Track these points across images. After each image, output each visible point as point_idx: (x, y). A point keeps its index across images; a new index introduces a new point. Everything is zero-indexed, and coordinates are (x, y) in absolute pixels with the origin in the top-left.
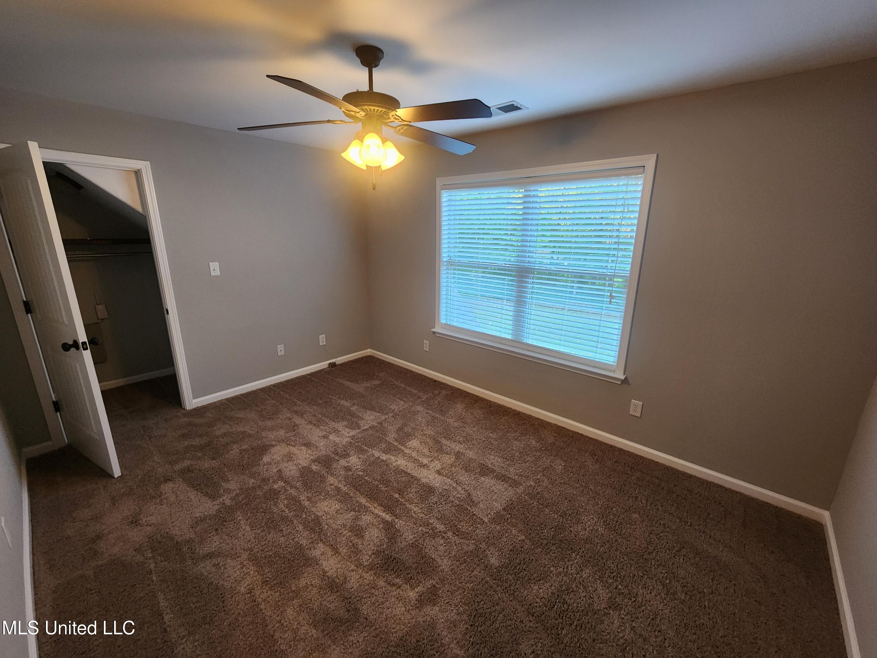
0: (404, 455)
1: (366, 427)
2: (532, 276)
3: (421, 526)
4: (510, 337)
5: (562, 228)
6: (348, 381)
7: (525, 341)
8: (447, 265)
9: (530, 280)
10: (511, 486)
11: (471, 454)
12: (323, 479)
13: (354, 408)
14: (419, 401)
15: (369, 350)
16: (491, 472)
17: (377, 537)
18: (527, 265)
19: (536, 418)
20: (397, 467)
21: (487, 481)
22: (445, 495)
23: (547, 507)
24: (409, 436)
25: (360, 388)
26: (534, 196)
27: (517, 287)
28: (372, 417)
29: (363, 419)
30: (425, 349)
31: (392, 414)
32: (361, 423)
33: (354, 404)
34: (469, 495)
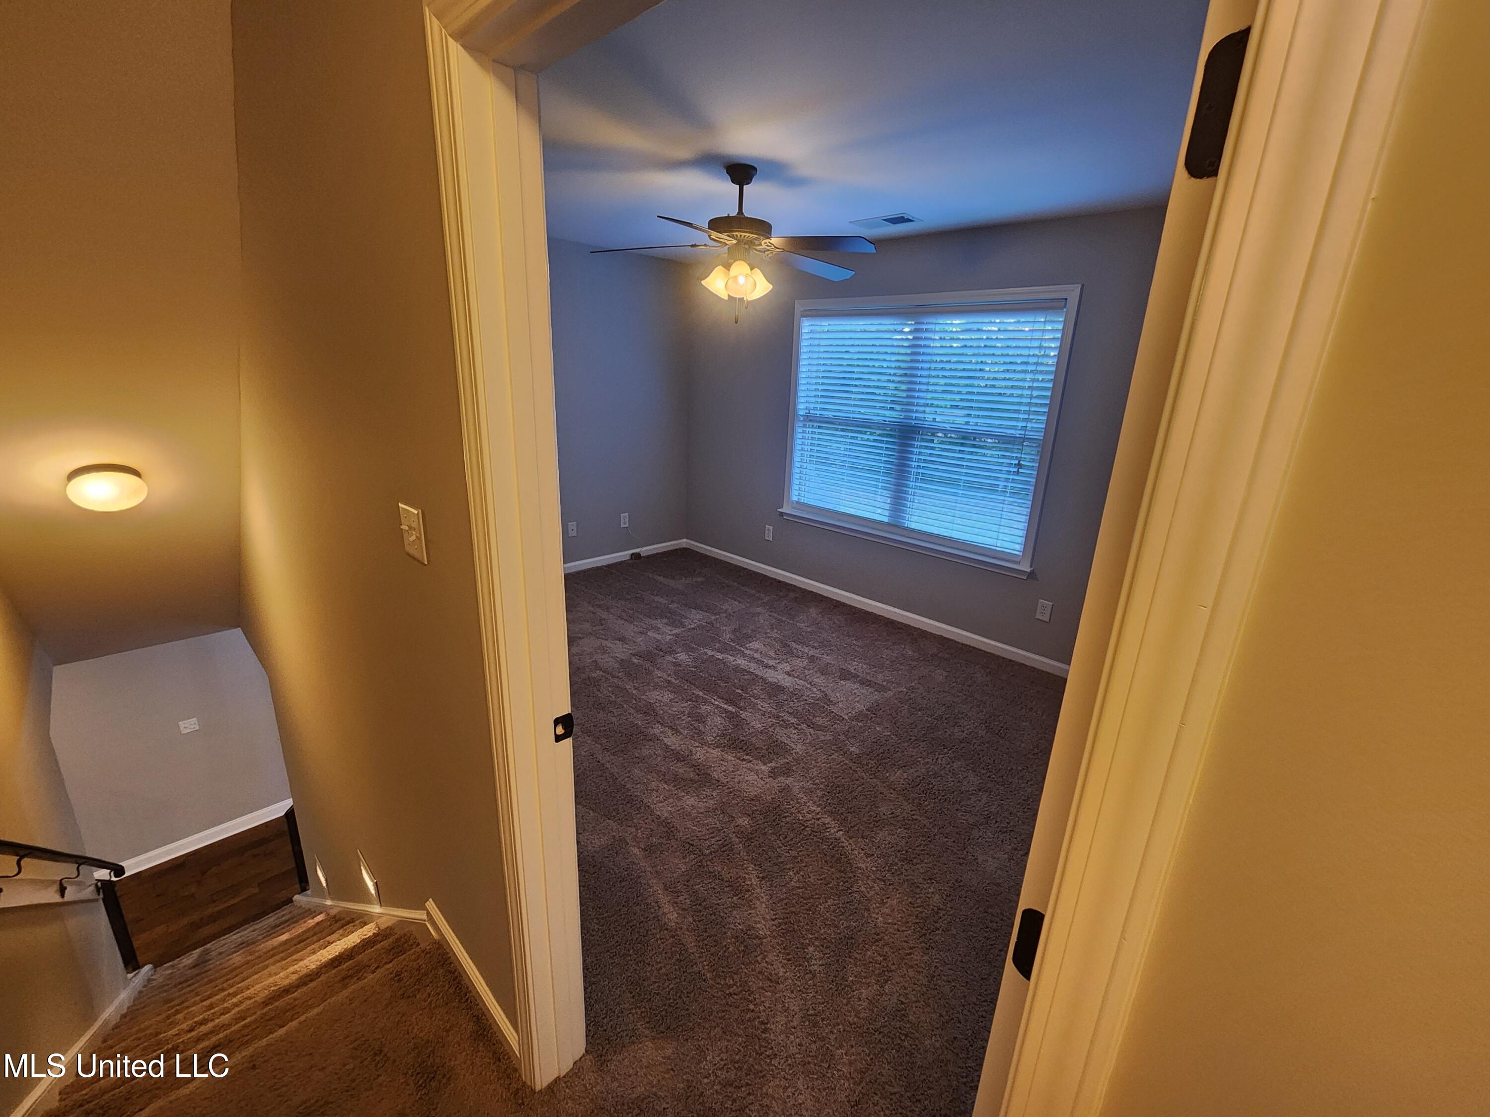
0: (744, 655)
1: (692, 626)
2: (920, 437)
3: (770, 717)
4: (886, 520)
5: (986, 376)
6: (660, 575)
7: (907, 524)
8: (804, 420)
9: (916, 443)
10: (877, 690)
11: (828, 659)
12: (649, 672)
13: (673, 606)
14: (760, 602)
15: (685, 540)
16: (853, 677)
17: (721, 724)
18: (913, 422)
19: (915, 628)
20: (738, 666)
21: (849, 685)
22: (796, 695)
23: (919, 710)
24: (749, 638)
25: (680, 584)
26: (927, 331)
27: (898, 452)
28: (698, 616)
29: (686, 618)
30: (766, 538)
31: (725, 615)
32: (686, 622)
33: (673, 602)
34: (826, 695)
